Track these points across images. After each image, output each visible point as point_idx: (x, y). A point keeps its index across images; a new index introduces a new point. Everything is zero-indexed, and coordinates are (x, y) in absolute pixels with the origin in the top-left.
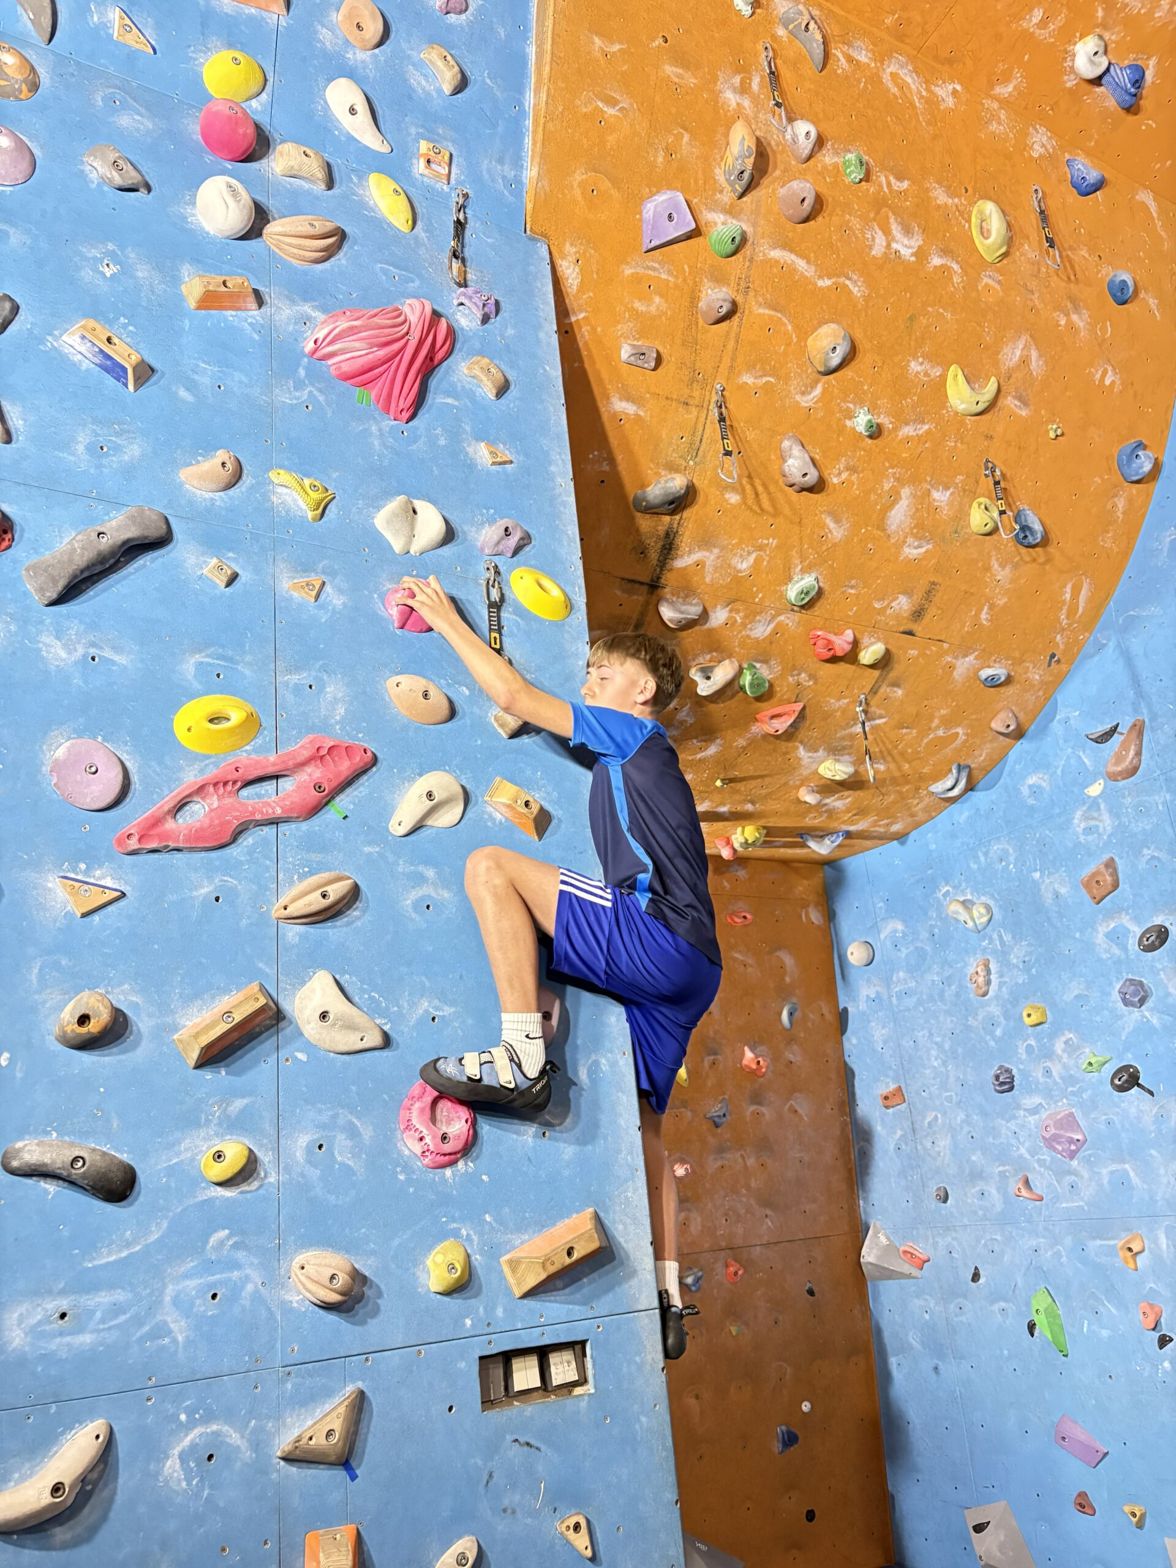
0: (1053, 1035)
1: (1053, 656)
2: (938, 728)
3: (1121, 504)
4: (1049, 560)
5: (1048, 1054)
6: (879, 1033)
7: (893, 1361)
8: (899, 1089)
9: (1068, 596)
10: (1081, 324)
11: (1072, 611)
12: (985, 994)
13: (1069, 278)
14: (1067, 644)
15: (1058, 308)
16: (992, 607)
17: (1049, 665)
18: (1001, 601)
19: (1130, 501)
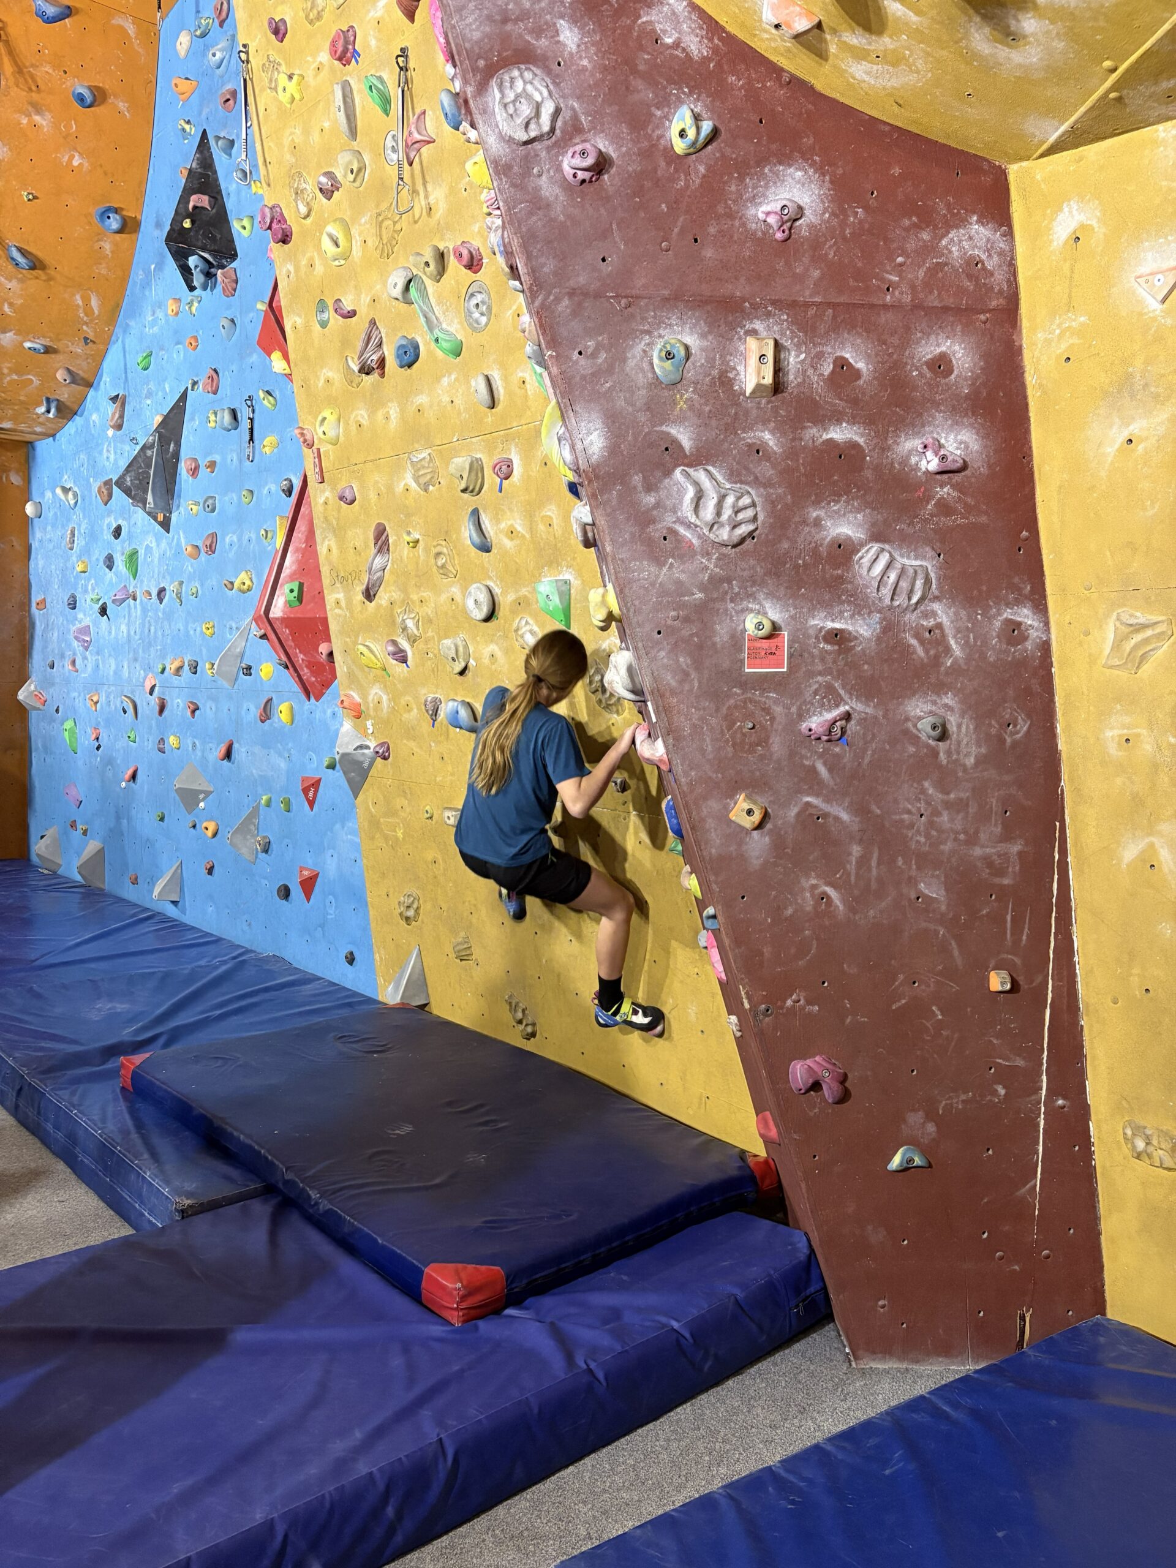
0: (89, 580)
1: (86, 339)
2: (9, 375)
3: (107, 247)
4: (50, 279)
5: (86, 591)
6: (41, 563)
7: (33, 754)
8: (44, 599)
9: (80, 302)
10: (44, 123)
11: (88, 311)
12: (71, 549)
13: (30, 89)
14: (95, 332)
15: (21, 111)
16: (11, 305)
17: (87, 344)
18: (20, 302)
19: (116, 244)
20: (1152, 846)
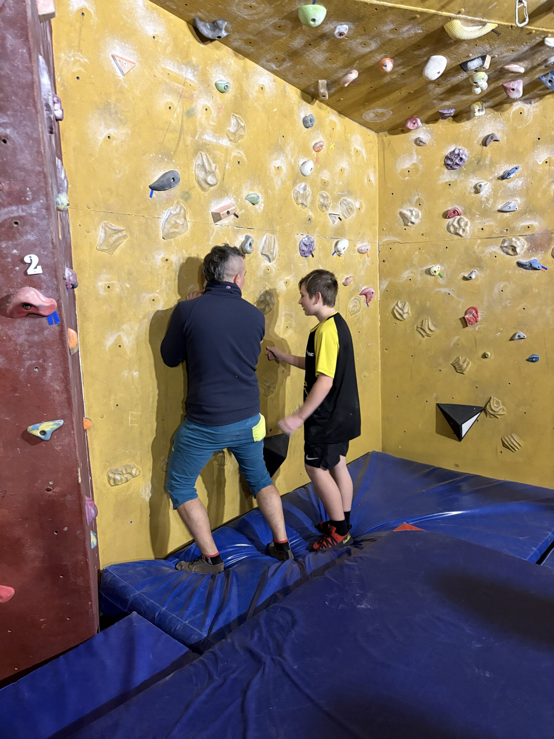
20: (120, 336)
